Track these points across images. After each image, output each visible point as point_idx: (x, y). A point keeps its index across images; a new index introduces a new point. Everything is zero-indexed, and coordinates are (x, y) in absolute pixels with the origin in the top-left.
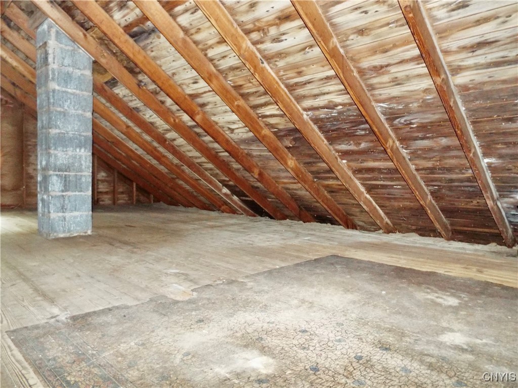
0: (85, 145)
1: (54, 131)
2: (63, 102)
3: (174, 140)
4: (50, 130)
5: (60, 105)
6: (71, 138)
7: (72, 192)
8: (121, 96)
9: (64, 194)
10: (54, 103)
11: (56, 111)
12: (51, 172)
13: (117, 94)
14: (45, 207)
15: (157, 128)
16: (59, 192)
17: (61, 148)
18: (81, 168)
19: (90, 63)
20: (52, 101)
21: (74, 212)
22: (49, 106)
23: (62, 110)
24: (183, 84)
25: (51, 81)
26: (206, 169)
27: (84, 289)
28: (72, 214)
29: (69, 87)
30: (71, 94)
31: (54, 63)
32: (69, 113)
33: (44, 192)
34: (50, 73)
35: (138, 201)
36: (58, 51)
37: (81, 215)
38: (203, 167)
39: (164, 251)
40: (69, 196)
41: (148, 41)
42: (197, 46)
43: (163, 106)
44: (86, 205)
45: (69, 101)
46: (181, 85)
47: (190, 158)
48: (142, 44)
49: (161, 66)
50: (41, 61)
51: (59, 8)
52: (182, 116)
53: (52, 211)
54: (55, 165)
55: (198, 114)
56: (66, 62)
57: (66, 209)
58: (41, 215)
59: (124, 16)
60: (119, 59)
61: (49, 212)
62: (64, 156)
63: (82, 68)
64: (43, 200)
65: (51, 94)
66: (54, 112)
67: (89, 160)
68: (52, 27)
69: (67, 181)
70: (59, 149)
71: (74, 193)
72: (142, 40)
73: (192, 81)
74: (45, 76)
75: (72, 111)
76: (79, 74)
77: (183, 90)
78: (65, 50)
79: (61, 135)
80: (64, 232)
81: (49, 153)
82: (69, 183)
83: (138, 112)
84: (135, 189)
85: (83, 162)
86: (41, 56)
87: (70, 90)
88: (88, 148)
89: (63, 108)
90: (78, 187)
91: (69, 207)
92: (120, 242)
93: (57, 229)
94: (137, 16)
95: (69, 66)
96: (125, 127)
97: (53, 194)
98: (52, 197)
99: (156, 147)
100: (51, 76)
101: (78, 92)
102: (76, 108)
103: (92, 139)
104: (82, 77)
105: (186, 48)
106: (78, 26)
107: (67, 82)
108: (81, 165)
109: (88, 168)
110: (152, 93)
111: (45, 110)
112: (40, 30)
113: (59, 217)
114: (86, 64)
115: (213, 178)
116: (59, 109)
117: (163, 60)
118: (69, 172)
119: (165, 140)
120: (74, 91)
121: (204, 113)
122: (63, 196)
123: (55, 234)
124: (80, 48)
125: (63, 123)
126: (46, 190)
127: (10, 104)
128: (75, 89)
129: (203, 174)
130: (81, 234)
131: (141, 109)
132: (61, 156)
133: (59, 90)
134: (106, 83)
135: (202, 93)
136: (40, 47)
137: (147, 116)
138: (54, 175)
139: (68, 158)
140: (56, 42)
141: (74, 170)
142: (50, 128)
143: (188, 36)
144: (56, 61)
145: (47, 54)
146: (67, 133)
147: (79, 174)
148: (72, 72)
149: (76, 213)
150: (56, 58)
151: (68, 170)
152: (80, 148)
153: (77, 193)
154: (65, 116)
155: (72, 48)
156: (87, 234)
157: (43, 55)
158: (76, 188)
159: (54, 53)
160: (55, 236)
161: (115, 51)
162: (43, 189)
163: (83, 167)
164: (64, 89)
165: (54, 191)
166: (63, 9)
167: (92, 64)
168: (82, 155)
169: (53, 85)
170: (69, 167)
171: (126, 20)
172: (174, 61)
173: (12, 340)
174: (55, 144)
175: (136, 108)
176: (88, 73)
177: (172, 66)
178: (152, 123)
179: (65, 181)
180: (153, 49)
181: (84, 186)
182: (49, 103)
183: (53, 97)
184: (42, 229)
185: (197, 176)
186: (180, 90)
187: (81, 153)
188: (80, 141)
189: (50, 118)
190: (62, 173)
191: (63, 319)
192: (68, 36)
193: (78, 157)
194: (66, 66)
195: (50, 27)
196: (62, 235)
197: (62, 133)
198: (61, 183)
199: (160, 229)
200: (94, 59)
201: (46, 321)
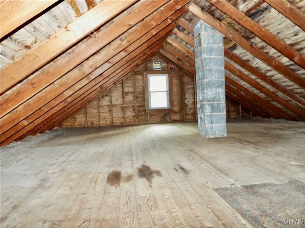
0: (221, 86)
1: (206, 80)
2: (209, 64)
3: (273, 76)
4: (204, 80)
5: (208, 66)
6: (214, 83)
7: (216, 112)
8: (238, 54)
9: (212, 114)
10: (205, 65)
11: (206, 69)
12: (205, 103)
13: (235, 54)
14: (202, 121)
15: (261, 70)
16: (209, 113)
17: (210, 89)
18: (220, 99)
19: (222, 39)
20: (204, 64)
21: (217, 124)
22: (203, 68)
23: (209, 68)
24: (285, 38)
25: (203, 53)
26: (297, 93)
27: (241, 169)
28: (216, 125)
29: (212, 55)
30: (213, 58)
31: (204, 43)
32: (212, 69)
33: (202, 113)
34: (203, 49)
35: (243, 116)
36: (206, 36)
37: (221, 126)
38: (294, 92)
39: (279, 148)
40: (214, 115)
41: (262, 16)
42: (300, 10)
43: (267, 55)
44: (223, 120)
45: (212, 63)
46: (284, 39)
47: (284, 87)
48: (256, 20)
49: (269, 30)
50: (197, 44)
51: (206, 13)
52: (281, 59)
53: (206, 124)
54: (207, 99)
55: (296, 56)
56: (210, 42)
57: (213, 122)
58: (200, 126)
59: (246, 5)
60: (239, 33)
61: (205, 124)
62: (211, 93)
63: (218, 43)
64: (201, 118)
65: (204, 60)
66: (206, 70)
67: (224, 94)
68: (202, 24)
69: (213, 107)
70: (208, 90)
71: (217, 113)
72: (257, 17)
73: (293, 35)
74: (200, 52)
75: (214, 68)
76: (217, 46)
77: (285, 42)
78: (209, 35)
79: (209, 82)
80: (213, 135)
81: (204, 92)
82: (214, 108)
83: (248, 62)
84: (240, 109)
85: (221, 96)
86: (197, 42)
87: (212, 57)
88: (223, 88)
89: (210, 67)
90: (219, 110)
91: (214, 122)
92: (245, 141)
93: (209, 133)
94: (256, 3)
95: (212, 43)
96: (238, 72)
97: (206, 114)
98: (206, 116)
99: (258, 82)
100: (203, 51)
101: (216, 57)
102: (216, 66)
103: (225, 82)
104: (218, 48)
105: (292, 13)
106: (216, 20)
107: (211, 53)
108: (220, 97)
109: (224, 99)
110: (260, 49)
111: (200, 70)
112: (196, 28)
113: (210, 126)
114: (220, 40)
115: (302, 99)
116: (208, 68)
117: (271, 26)
118: (214, 102)
119: (266, 77)
120: (215, 56)
121: (301, 55)
122: (211, 115)
123: (208, 136)
124: (217, 32)
125: (210, 75)
126: (203, 112)
127: (176, 69)
128: (215, 55)
129: (294, 97)
130: (221, 136)
131: (251, 60)
132: (210, 93)
133: (207, 58)
134: (229, 49)
135: (301, 42)
136: (196, 37)
137: (255, 64)
138: (207, 104)
139: (213, 94)
140: (205, 32)
141: (216, 100)
142: (204, 79)
143: (294, 5)
144: (205, 43)
145: (200, 39)
146: (212, 81)
147: (219, 102)
148: (213, 47)
149: (218, 125)
150: (205, 41)
151: (213, 101)
152: (219, 87)
153: (218, 113)
154: (211, 71)
155: (213, 33)
156: (224, 136)
157: (198, 41)
158: (218, 110)
159: (204, 38)
160: (208, 137)
161: (237, 29)
162: (201, 111)
163: (221, 98)
164: (210, 57)
165: (207, 112)
166: (208, 13)
167: (223, 39)
168: (220, 92)
169: (204, 56)
170: (213, 99)
171: (247, 8)
172: (279, 24)
173: (218, 194)
174: (206, 87)
175: (247, 60)
176: (221, 45)
177: (278, 28)
178: (257, 68)
179: (212, 107)
180: (264, 21)
181: (222, 109)
182: (203, 65)
183: (205, 62)
184: (201, 133)
185: (289, 98)
186: (282, 42)
187: (219, 91)
188: (219, 84)
189: (204, 74)
190: (210, 103)
191: (239, 186)
192: (211, 27)
193: (218, 93)
194: (210, 44)
195: (201, 25)
196: (211, 137)
197: (209, 81)
198: (210, 108)
199: (267, 134)
200: (224, 36)
201: (230, 186)
